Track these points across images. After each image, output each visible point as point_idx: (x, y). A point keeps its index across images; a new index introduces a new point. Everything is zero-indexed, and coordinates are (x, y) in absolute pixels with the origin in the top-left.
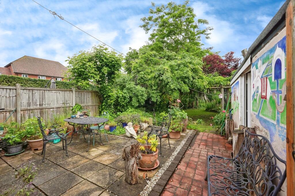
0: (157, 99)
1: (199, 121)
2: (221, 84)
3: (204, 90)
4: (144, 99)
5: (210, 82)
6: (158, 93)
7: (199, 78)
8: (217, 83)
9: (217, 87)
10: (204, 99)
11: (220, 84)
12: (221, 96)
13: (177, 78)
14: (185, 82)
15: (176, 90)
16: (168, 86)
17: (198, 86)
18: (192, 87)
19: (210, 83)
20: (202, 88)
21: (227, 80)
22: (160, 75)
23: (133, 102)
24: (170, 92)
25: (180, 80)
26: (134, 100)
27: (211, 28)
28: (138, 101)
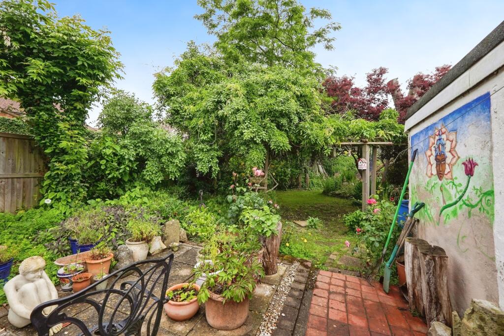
0: (211, 167)
1: (313, 221)
2: (365, 134)
3: (326, 147)
4: (177, 165)
5: (338, 129)
6: (214, 150)
7: (312, 121)
8: (353, 134)
9: (355, 143)
10: (319, 171)
11: (362, 135)
12: (363, 164)
13: (260, 114)
14: (280, 127)
15: (258, 144)
16: (237, 133)
17: (312, 136)
18: (297, 139)
19: (338, 133)
20: (321, 142)
21: (377, 127)
22: (218, 104)
23: (147, 171)
24: (242, 148)
25: (267, 120)
26: (151, 166)
27: (336, 25)
28: (163, 170)
